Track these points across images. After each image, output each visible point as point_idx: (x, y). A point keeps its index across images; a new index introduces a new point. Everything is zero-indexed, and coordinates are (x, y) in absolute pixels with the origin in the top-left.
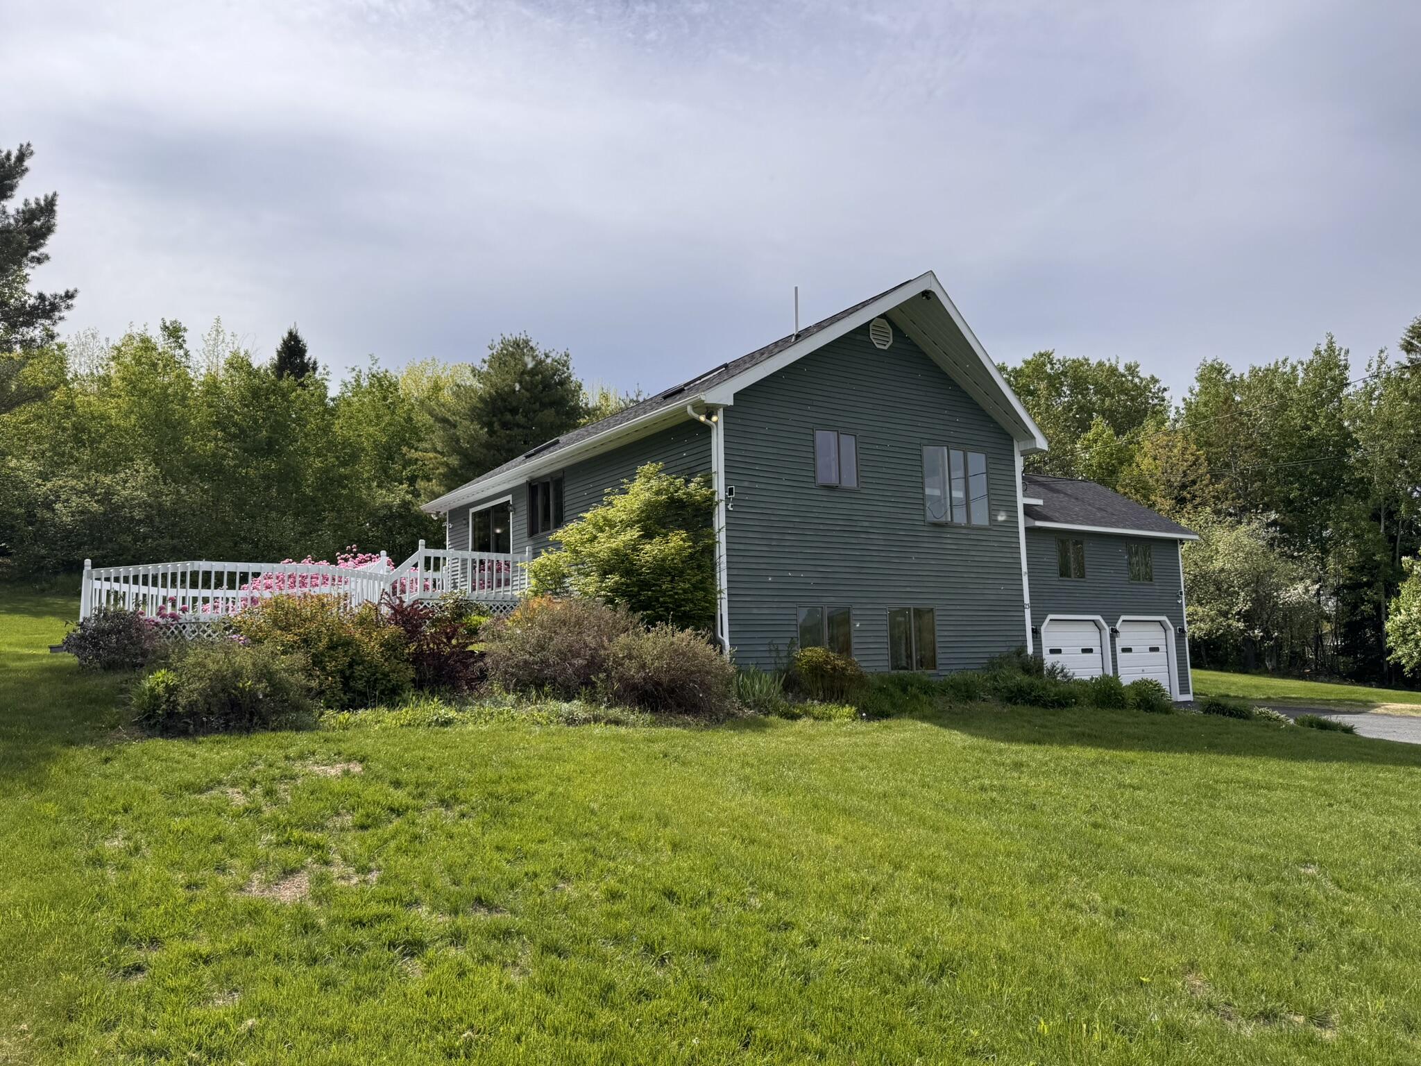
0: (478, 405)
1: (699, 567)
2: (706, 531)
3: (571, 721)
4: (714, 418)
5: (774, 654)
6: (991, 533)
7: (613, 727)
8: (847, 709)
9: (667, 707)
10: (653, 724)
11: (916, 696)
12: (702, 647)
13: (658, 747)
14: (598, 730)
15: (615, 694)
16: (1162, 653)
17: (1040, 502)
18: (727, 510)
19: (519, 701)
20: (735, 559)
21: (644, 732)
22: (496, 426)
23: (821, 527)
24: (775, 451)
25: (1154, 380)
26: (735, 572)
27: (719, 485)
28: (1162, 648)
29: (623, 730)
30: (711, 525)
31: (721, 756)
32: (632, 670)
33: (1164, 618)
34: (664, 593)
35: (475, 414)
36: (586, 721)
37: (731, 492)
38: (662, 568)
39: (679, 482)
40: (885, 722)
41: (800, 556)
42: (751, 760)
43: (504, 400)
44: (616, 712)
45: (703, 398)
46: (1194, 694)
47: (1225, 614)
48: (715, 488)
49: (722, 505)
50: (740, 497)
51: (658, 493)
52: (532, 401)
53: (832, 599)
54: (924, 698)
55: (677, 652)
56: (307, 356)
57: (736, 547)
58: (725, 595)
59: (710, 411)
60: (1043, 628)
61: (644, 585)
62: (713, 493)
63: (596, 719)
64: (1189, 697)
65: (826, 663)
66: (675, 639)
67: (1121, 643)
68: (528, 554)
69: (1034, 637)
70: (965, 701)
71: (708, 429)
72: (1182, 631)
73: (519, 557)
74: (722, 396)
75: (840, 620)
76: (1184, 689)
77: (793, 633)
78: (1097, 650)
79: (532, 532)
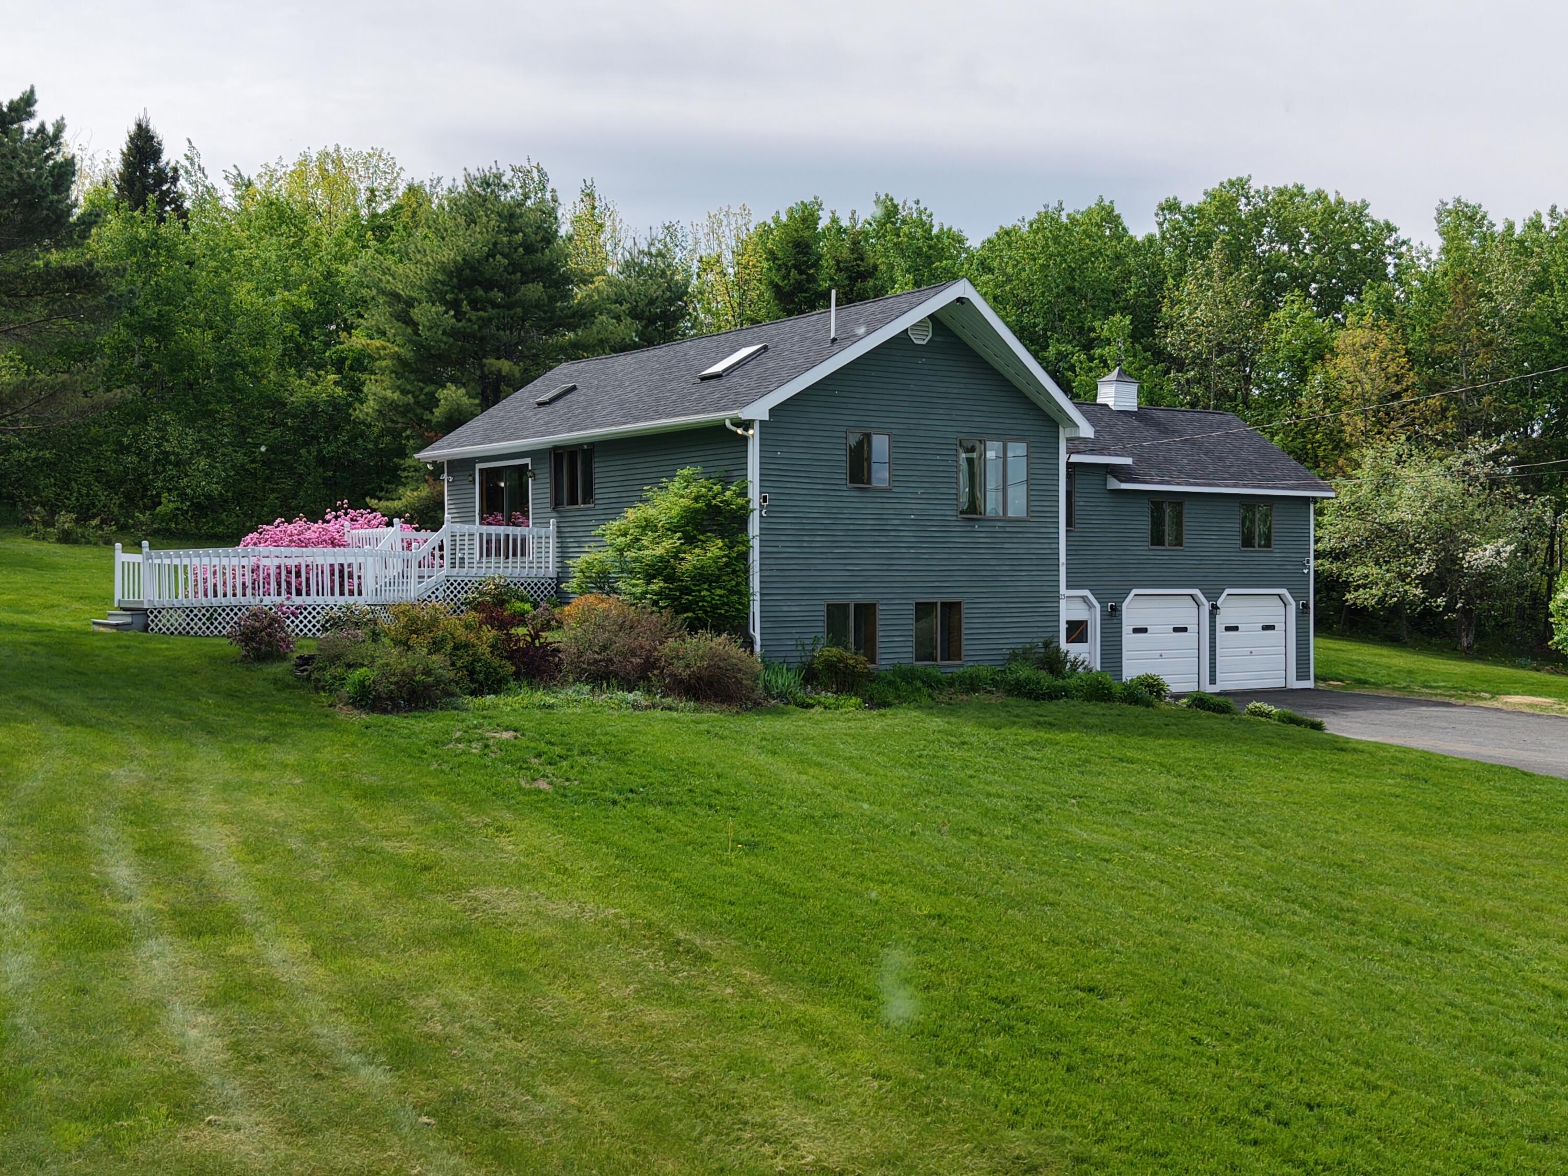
0: (440, 277)
1: (734, 572)
2: (740, 537)
3: (635, 706)
4: (751, 432)
5: (800, 648)
6: (1028, 524)
7: (668, 712)
8: (853, 700)
9: (707, 698)
10: (696, 710)
11: (919, 689)
12: (736, 651)
13: (703, 727)
14: (658, 713)
15: (666, 686)
16: (1278, 633)
17: (1129, 461)
18: (761, 516)
19: (592, 690)
20: (767, 561)
21: (689, 717)
22: (465, 306)
23: (852, 527)
24: (809, 456)
25: (1390, 229)
26: (767, 573)
27: (754, 493)
28: (1280, 626)
29: (675, 714)
30: (745, 529)
31: (747, 734)
32: (679, 668)
33: (1283, 591)
34: (703, 599)
35: (435, 292)
36: (647, 707)
37: (765, 501)
38: (702, 576)
39: (717, 488)
40: (883, 711)
41: (830, 556)
42: (769, 737)
43: (473, 269)
44: (668, 701)
45: (740, 416)
46: (1317, 678)
47: (1403, 577)
48: (750, 496)
49: (757, 513)
50: (773, 503)
51: (696, 499)
52: (510, 269)
53: (860, 596)
54: (925, 690)
55: (714, 655)
56: (164, 158)
57: (769, 550)
58: (757, 597)
59: (747, 425)
60: (1124, 605)
61: (686, 591)
62: (748, 502)
63: (654, 706)
64: (1310, 684)
65: (839, 661)
66: (713, 644)
67: (1222, 621)
68: (552, 528)
69: (1112, 615)
70: (967, 692)
71: (745, 439)
72: (1306, 606)
73: (543, 532)
74: (759, 410)
75: (866, 612)
76: (1302, 674)
77: (821, 628)
78: (1193, 628)
79: (557, 503)
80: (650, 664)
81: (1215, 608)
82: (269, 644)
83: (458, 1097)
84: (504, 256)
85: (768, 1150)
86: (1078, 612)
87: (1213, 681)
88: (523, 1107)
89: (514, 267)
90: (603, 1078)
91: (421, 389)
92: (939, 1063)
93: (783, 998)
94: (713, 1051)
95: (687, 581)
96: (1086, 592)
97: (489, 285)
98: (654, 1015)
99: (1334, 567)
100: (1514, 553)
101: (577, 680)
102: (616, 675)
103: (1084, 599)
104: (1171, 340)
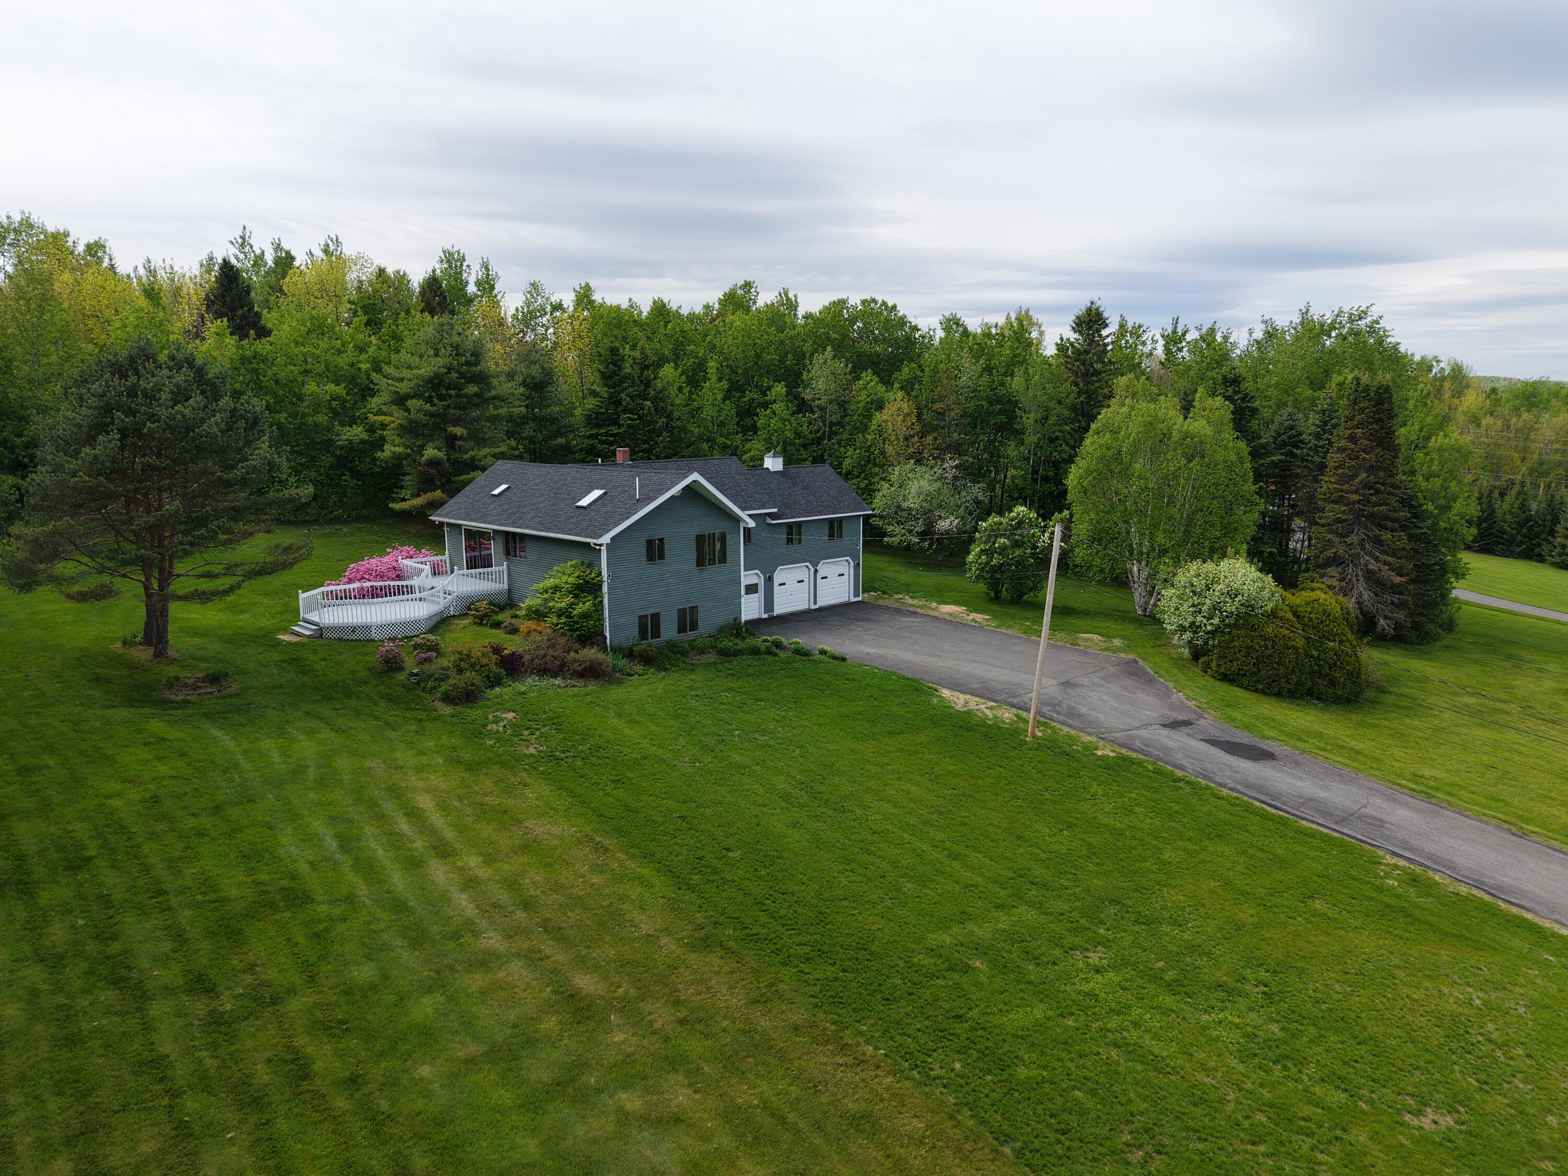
1: (597, 610)
2: (599, 594)
3: (558, 686)
4: (602, 548)
5: (627, 641)
6: (727, 567)
7: (573, 688)
8: (651, 670)
9: (589, 677)
10: (585, 686)
11: (679, 658)
12: (600, 654)
14: (569, 690)
15: (571, 675)
16: (846, 577)
17: (776, 510)
18: (608, 583)
20: (611, 603)
23: (648, 581)
24: (628, 553)
26: (611, 607)
27: (605, 573)
28: (846, 574)
30: (601, 590)
32: (576, 666)
33: (848, 558)
37: (610, 576)
38: (585, 616)
39: (588, 572)
41: (639, 595)
43: (439, 379)
44: (573, 682)
45: (598, 541)
46: (863, 596)
47: (910, 532)
48: (603, 575)
49: (606, 582)
50: (613, 577)
51: (578, 576)
53: (653, 610)
55: (591, 658)
57: (612, 597)
58: (608, 620)
59: (601, 545)
60: (775, 574)
61: (576, 623)
62: (602, 578)
63: (567, 686)
64: (860, 599)
65: (645, 652)
66: (590, 653)
67: (820, 575)
68: (505, 567)
69: (769, 580)
70: (700, 655)
71: (600, 550)
72: (858, 564)
73: (501, 568)
74: (606, 539)
75: (656, 617)
76: (856, 594)
77: (635, 631)
78: (806, 580)
79: (507, 553)
80: (563, 664)
81: (816, 571)
82: (396, 663)
83: (548, 920)
84: (457, 372)
85: (633, 929)
86: (753, 580)
87: (815, 603)
88: (565, 922)
89: (462, 375)
90: (585, 908)
91: (414, 443)
92: (680, 889)
93: (633, 866)
94: (614, 893)
95: (576, 619)
96: (757, 571)
97: (449, 387)
98: (595, 879)
99: (880, 523)
100: (958, 523)
101: (532, 673)
102: (549, 670)
103: (757, 574)
104: (807, 395)
